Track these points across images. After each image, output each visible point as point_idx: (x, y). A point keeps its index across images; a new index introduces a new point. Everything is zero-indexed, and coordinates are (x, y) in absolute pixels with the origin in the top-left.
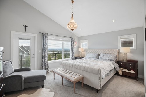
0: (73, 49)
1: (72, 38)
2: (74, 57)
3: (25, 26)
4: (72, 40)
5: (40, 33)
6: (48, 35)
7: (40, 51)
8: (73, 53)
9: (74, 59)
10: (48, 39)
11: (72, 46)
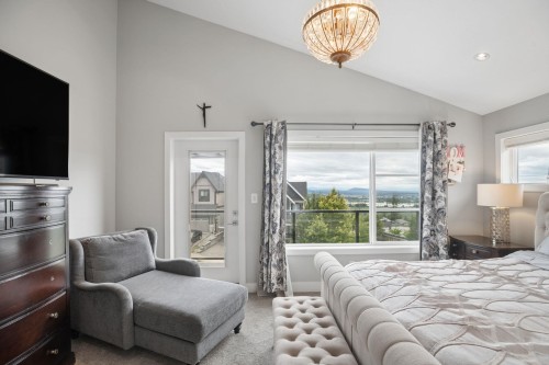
0: (434, 192)
1: (430, 128)
2: (442, 240)
3: (204, 108)
4: (425, 139)
5: (253, 124)
6: (284, 128)
7: (255, 198)
8: (438, 214)
9: (442, 251)
10: (284, 148)
11: (429, 176)
